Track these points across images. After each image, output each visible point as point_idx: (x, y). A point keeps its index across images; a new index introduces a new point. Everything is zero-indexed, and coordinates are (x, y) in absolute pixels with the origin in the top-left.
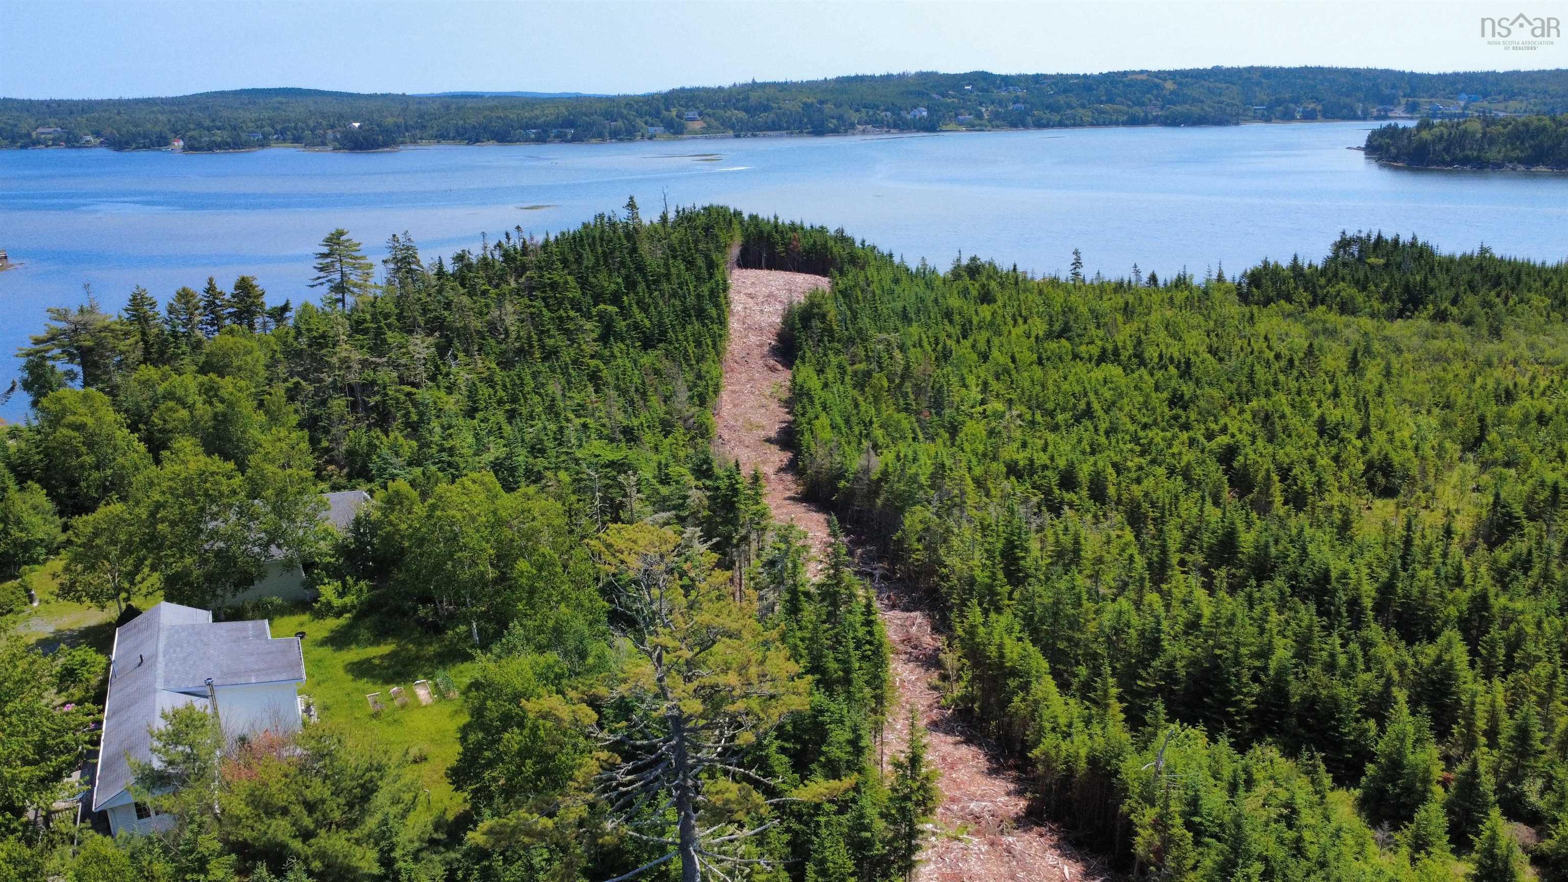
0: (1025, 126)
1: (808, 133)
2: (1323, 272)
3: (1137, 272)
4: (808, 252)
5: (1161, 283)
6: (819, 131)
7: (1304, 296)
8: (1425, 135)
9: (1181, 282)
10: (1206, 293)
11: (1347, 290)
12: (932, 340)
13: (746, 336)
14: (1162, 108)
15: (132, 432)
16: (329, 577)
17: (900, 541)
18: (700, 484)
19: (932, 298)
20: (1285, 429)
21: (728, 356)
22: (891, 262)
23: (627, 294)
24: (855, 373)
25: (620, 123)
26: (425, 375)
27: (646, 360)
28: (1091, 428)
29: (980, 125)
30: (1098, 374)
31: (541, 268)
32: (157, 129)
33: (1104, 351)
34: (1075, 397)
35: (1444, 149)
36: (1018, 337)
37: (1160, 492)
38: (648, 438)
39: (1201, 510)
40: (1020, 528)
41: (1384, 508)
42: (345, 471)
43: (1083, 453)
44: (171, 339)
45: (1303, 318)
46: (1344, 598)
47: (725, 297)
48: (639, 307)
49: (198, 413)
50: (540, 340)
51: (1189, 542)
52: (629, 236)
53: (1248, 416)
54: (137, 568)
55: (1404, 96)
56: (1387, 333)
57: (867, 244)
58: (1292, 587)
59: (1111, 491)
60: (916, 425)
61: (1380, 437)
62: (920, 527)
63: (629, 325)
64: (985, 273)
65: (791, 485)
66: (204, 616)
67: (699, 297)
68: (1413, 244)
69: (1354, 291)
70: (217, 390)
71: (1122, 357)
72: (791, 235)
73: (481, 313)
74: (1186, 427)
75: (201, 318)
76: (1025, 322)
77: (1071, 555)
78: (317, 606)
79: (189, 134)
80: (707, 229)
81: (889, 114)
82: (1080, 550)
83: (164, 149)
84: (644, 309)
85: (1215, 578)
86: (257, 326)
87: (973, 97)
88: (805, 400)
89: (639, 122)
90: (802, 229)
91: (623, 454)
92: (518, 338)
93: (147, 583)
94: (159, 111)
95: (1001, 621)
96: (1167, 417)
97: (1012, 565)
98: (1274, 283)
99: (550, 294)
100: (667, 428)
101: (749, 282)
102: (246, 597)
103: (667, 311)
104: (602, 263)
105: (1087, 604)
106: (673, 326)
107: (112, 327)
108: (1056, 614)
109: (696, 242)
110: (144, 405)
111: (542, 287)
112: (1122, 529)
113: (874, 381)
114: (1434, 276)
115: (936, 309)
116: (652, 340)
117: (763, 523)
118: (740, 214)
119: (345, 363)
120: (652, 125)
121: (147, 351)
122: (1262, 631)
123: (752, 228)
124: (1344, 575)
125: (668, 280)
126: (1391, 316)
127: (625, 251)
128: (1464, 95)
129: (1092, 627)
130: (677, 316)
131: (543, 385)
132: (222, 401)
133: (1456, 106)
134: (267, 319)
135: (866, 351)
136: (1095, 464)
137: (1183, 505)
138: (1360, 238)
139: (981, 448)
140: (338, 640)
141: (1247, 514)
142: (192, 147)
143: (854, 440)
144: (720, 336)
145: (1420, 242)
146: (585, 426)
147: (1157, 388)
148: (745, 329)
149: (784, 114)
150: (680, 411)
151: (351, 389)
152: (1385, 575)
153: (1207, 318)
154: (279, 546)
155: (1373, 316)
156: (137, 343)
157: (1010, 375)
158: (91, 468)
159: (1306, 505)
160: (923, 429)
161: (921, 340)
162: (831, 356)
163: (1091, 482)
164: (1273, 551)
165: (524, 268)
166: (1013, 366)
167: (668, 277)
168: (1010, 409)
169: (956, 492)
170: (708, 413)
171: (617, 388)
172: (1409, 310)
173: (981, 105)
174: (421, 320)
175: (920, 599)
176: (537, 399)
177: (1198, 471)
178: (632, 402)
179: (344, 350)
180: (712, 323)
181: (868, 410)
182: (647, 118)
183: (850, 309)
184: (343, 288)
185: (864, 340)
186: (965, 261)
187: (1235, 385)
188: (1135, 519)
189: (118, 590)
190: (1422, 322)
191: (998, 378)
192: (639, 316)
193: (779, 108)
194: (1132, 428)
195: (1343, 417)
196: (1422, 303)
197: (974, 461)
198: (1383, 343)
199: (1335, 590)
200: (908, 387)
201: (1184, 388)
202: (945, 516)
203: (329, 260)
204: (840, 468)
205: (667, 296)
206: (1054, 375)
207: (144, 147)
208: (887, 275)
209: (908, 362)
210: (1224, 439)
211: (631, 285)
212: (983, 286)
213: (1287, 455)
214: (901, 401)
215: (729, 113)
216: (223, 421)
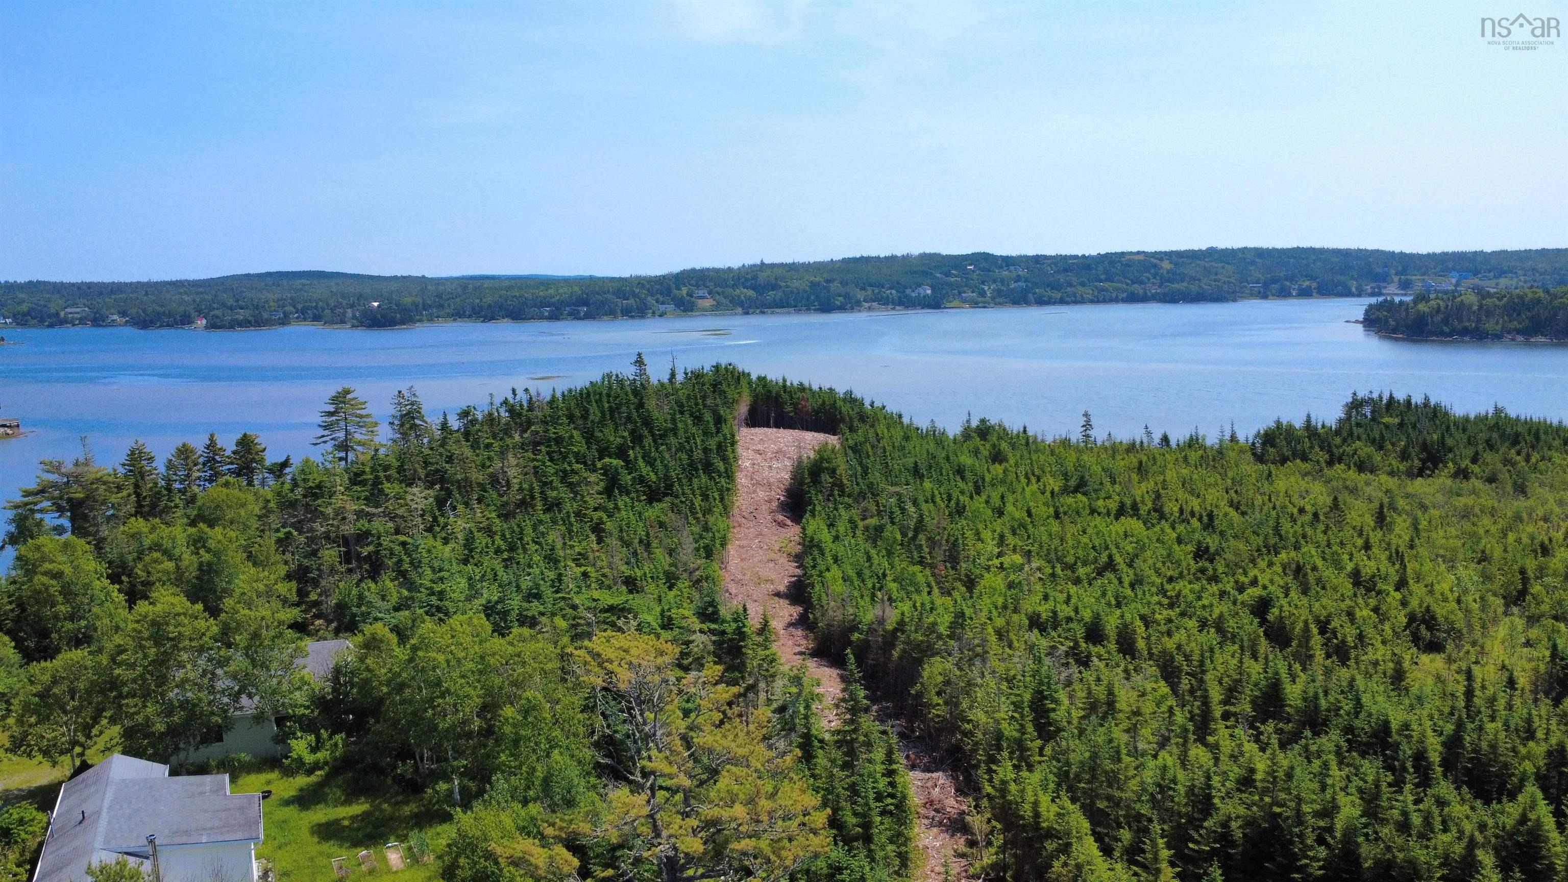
0: (1027, 303)
1: (816, 310)
2: (1338, 432)
3: (1149, 433)
4: (817, 412)
5: (1173, 443)
6: (826, 308)
7: (1322, 456)
8: (1422, 307)
9: (1193, 443)
10: (1220, 452)
11: (1364, 449)
12: (944, 496)
13: (754, 492)
14: (1160, 287)
15: (113, 583)
16: (302, 729)
17: (920, 695)
18: (705, 627)
19: (943, 455)
20: (1319, 581)
21: (736, 511)
22: (901, 423)
23: (633, 448)
24: (867, 528)
25: (631, 301)
26: (422, 527)
27: (653, 512)
28: (1116, 582)
29: (984, 302)
30: (1118, 528)
31: (546, 423)
32: (182, 309)
33: (1122, 506)
34: (1095, 550)
35: (1442, 321)
36: (1033, 494)
37: (1193, 644)
38: (651, 588)
39: (1241, 662)
40: (1049, 677)
41: (1432, 663)
42: (334, 625)
43: (1109, 604)
44: (165, 492)
45: (1322, 476)
46: (1409, 752)
47: (733, 451)
48: (645, 461)
49: (184, 564)
50: (541, 493)
51: (1232, 693)
52: (636, 392)
53: (1278, 569)
54: (96, 719)
55: (1396, 274)
56: (1410, 489)
57: (875, 405)
58: (1348, 741)
59: (1141, 644)
60: (931, 579)
61: (1417, 589)
62: (940, 679)
63: (634, 478)
64: (996, 435)
65: (801, 640)
66: (160, 770)
67: (706, 451)
68: (1426, 404)
69: (1370, 450)
70: (206, 540)
71: (1141, 512)
72: (800, 395)
73: (483, 466)
74: (1215, 579)
75: (199, 474)
76: (1038, 480)
77: (1105, 708)
78: (286, 762)
79: (212, 313)
80: (715, 386)
81: (894, 292)
82: (1114, 702)
83: (186, 327)
84: (651, 463)
85: (1262, 733)
86: (256, 482)
87: (975, 276)
88: (816, 552)
89: (651, 300)
90: (811, 390)
91: (624, 598)
92: (521, 489)
93: (105, 737)
94: (186, 293)
95: (1034, 778)
96: (1193, 571)
97: (1042, 717)
98: (1289, 443)
99: (554, 448)
100: (671, 581)
101: (756, 439)
102: (213, 751)
103: (674, 465)
104: (608, 417)
105: (1127, 759)
106: (679, 479)
107: (105, 479)
108: (1093, 769)
109: (704, 398)
110: (130, 558)
111: (547, 442)
112: (1156, 682)
113: (886, 534)
114: (1451, 435)
115: (948, 466)
116: (658, 494)
117: (772, 670)
118: (749, 374)
119: (340, 513)
120: (663, 303)
121: (139, 505)
122: (1324, 787)
123: (760, 389)
124: (1406, 726)
125: (675, 435)
126: (1412, 474)
127: (632, 407)
128: (1454, 274)
129: (1133, 785)
130: (684, 469)
131: (543, 534)
132: (208, 551)
133: (1449, 283)
134: (266, 475)
135: (877, 505)
136: (1122, 616)
137: (1219, 657)
138: (1372, 399)
139: (1000, 601)
140: (306, 800)
141: (1290, 666)
142: (214, 325)
143: (866, 593)
144: (728, 489)
145: (1432, 402)
146: (585, 575)
147: (1179, 541)
148: (753, 485)
149: (792, 292)
150: (685, 564)
151: (346, 541)
152: (1449, 728)
153: (1224, 476)
154: (250, 696)
155: (1392, 474)
156: (129, 495)
157: (1026, 529)
158: (65, 619)
159: (1349, 659)
160: (938, 583)
161: (933, 496)
162: (842, 511)
163: (1119, 634)
164: (1323, 704)
165: (529, 423)
166: (1028, 520)
167: (675, 431)
168: (1029, 562)
169: (976, 642)
170: (715, 565)
171: (621, 539)
172: (1428, 468)
173: (983, 283)
174: (422, 473)
175: (941, 758)
176: (536, 547)
177: (1232, 623)
178: (635, 554)
179: (339, 500)
180: (720, 476)
181: (880, 562)
182: (658, 296)
183: (861, 464)
184: (347, 446)
185: (875, 495)
186: (975, 423)
187: (1261, 538)
188: (1169, 673)
189: (74, 744)
190: (1443, 479)
191: (1014, 533)
192: (644, 469)
193: (787, 287)
194: (1158, 581)
195: (1378, 569)
196: (1442, 461)
197: (995, 613)
198: (1408, 501)
199: (1398, 745)
200: (922, 539)
201: (1208, 540)
202: (966, 667)
203: (334, 418)
204: (853, 620)
205: (673, 450)
206: (1071, 530)
207: (168, 325)
208: (898, 434)
209: (921, 516)
210: (1254, 592)
211: (637, 439)
212: (994, 446)
213: (1324, 608)
214: (916, 554)
215: (737, 292)
216: (207, 572)
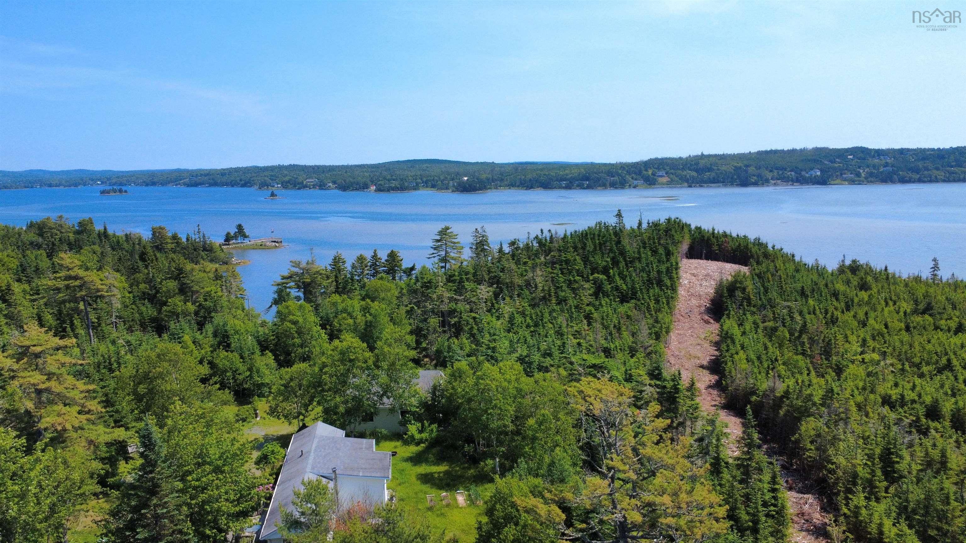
0: (893, 182)
1: (737, 185)
4: (734, 251)
6: (745, 183)
12: (823, 311)
13: (690, 300)
15: (322, 329)
16: (414, 419)
17: (797, 442)
18: (653, 382)
19: (823, 283)
21: (677, 311)
22: (794, 260)
23: (612, 269)
24: (765, 328)
25: (616, 178)
26: (485, 309)
27: (623, 309)
28: (952, 378)
29: (859, 181)
30: (956, 340)
31: (560, 251)
32: (364, 180)
33: (960, 326)
34: (937, 355)
36: (890, 313)
38: (620, 355)
40: (895, 439)
42: (434, 362)
43: (946, 394)
44: (350, 281)
47: (677, 273)
48: (620, 277)
49: (358, 321)
50: (555, 293)
52: (616, 234)
54: (311, 401)
57: (776, 248)
60: (810, 365)
62: (813, 433)
63: (612, 287)
64: (863, 271)
65: (716, 397)
66: (341, 433)
67: (659, 272)
70: (369, 309)
72: (723, 239)
73: (522, 275)
75: (368, 272)
76: (895, 303)
77: (938, 465)
78: (406, 437)
79: (379, 183)
80: (667, 231)
81: (793, 173)
82: (946, 462)
83: (366, 191)
84: (623, 278)
86: (397, 278)
87: (853, 163)
88: (729, 341)
89: (628, 178)
90: (731, 236)
91: (602, 360)
92: (543, 290)
93: (315, 412)
94: (366, 171)
95: (880, 507)
97: (889, 466)
99: (564, 266)
100: (633, 352)
101: (693, 267)
102: (368, 426)
103: (638, 280)
104: (598, 248)
105: (954, 504)
106: (641, 289)
107: (321, 272)
108: (927, 507)
109: (659, 239)
110: (331, 316)
111: (560, 262)
113: (779, 333)
115: (826, 290)
116: (627, 298)
117: (695, 414)
118: (690, 225)
119: (440, 298)
120: (636, 180)
121: (337, 288)
123: (697, 234)
125: (640, 261)
127: (613, 243)
130: (644, 283)
131: (555, 318)
132: (371, 315)
134: (402, 274)
135: (774, 314)
136: (956, 403)
139: (861, 384)
140: (416, 460)
142: (379, 190)
143: (763, 371)
144: (672, 298)
146: (579, 344)
148: (689, 296)
149: (721, 173)
150: (642, 342)
151: (443, 314)
154: (388, 398)
156: (332, 282)
157: (883, 337)
158: (298, 346)
160: (815, 369)
161: (814, 310)
162: (749, 316)
163: (953, 415)
165: (550, 250)
166: (885, 331)
167: (639, 259)
168: (884, 359)
169: (841, 410)
170: (662, 345)
171: (602, 324)
173: (859, 167)
174: (487, 277)
175: (811, 486)
176: (551, 326)
178: (611, 334)
179: (441, 290)
180: (667, 289)
181: (773, 351)
182: (633, 175)
183: (763, 286)
184: (446, 260)
185: (772, 307)
186: (848, 262)
189: (300, 414)
191: (874, 339)
192: (619, 281)
193: (718, 170)
197: (856, 392)
200: (805, 339)
202: (833, 426)
203: (440, 243)
204: (753, 388)
205: (638, 271)
206: (918, 339)
208: (791, 268)
209: (805, 322)
211: (615, 263)
212: (862, 279)
214: (800, 348)
215: (685, 173)
216: (369, 326)
